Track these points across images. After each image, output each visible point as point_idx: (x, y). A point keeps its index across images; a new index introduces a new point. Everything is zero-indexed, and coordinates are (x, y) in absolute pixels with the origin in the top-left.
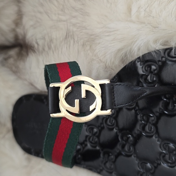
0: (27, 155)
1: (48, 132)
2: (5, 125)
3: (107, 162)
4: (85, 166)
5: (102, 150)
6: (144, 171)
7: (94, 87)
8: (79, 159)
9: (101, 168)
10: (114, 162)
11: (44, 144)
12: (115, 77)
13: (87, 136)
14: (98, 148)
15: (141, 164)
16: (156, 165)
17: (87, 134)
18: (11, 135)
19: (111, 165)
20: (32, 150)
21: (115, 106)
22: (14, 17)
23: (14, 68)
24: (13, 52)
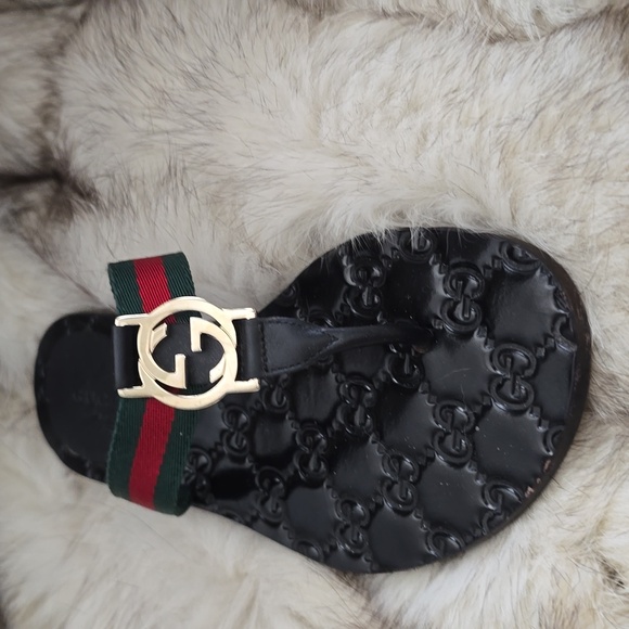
0: (74, 477)
1: (115, 432)
2: (14, 396)
3: (266, 499)
4: (216, 508)
5: (257, 468)
6: (349, 522)
7: (219, 325)
8: (203, 488)
9: (254, 513)
10: (285, 498)
11: (109, 460)
12: (290, 287)
13: (223, 432)
14: (248, 464)
15: (342, 504)
16: (372, 507)
17: (224, 426)
18: (33, 421)
19: (277, 506)
20: (87, 465)
21: (267, 371)
22: (38, 97)
23: (38, 243)
24: (36, 195)
